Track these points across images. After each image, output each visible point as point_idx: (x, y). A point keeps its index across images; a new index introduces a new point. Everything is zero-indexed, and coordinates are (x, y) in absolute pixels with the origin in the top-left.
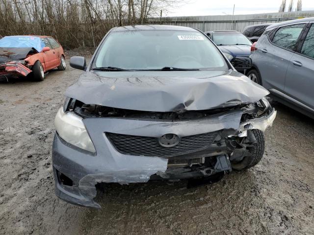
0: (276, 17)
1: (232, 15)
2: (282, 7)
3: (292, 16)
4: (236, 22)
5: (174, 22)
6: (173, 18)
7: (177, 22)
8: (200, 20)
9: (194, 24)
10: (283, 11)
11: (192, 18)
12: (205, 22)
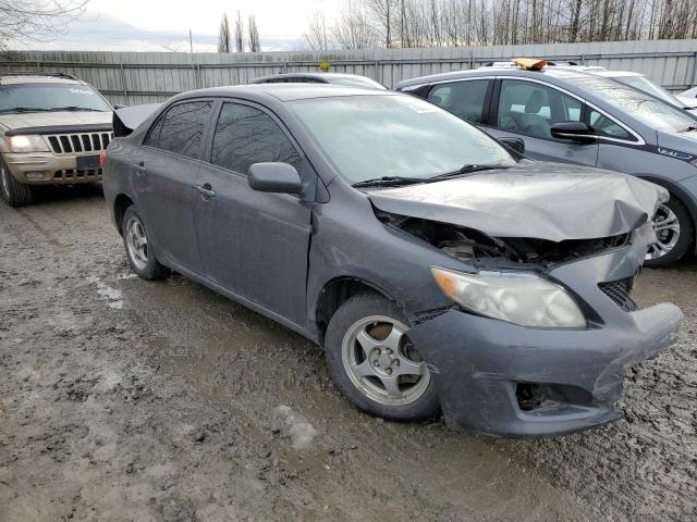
0: (279, 59)
1: (189, 52)
2: (224, 39)
3: (308, 58)
4: (201, 67)
5: (34, 64)
6: (28, 53)
7: (42, 65)
8: (109, 62)
9: (94, 71)
10: (228, 51)
11: (87, 55)
12: (125, 67)
